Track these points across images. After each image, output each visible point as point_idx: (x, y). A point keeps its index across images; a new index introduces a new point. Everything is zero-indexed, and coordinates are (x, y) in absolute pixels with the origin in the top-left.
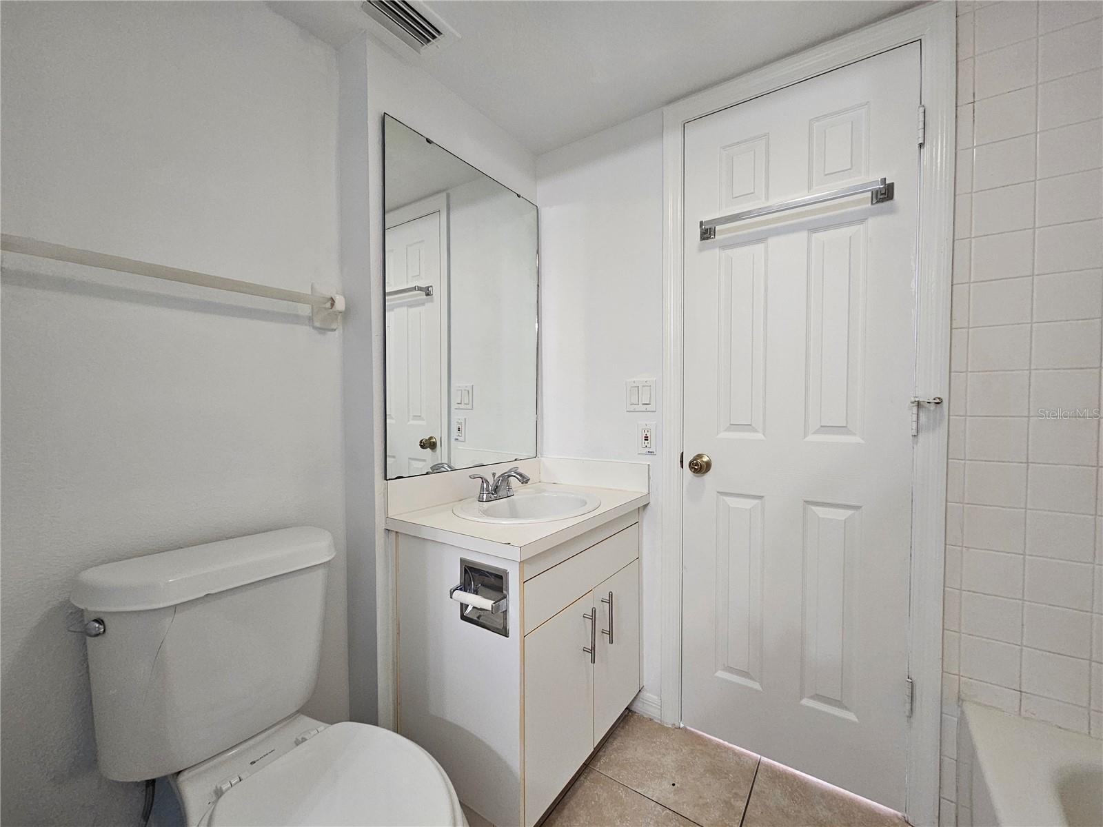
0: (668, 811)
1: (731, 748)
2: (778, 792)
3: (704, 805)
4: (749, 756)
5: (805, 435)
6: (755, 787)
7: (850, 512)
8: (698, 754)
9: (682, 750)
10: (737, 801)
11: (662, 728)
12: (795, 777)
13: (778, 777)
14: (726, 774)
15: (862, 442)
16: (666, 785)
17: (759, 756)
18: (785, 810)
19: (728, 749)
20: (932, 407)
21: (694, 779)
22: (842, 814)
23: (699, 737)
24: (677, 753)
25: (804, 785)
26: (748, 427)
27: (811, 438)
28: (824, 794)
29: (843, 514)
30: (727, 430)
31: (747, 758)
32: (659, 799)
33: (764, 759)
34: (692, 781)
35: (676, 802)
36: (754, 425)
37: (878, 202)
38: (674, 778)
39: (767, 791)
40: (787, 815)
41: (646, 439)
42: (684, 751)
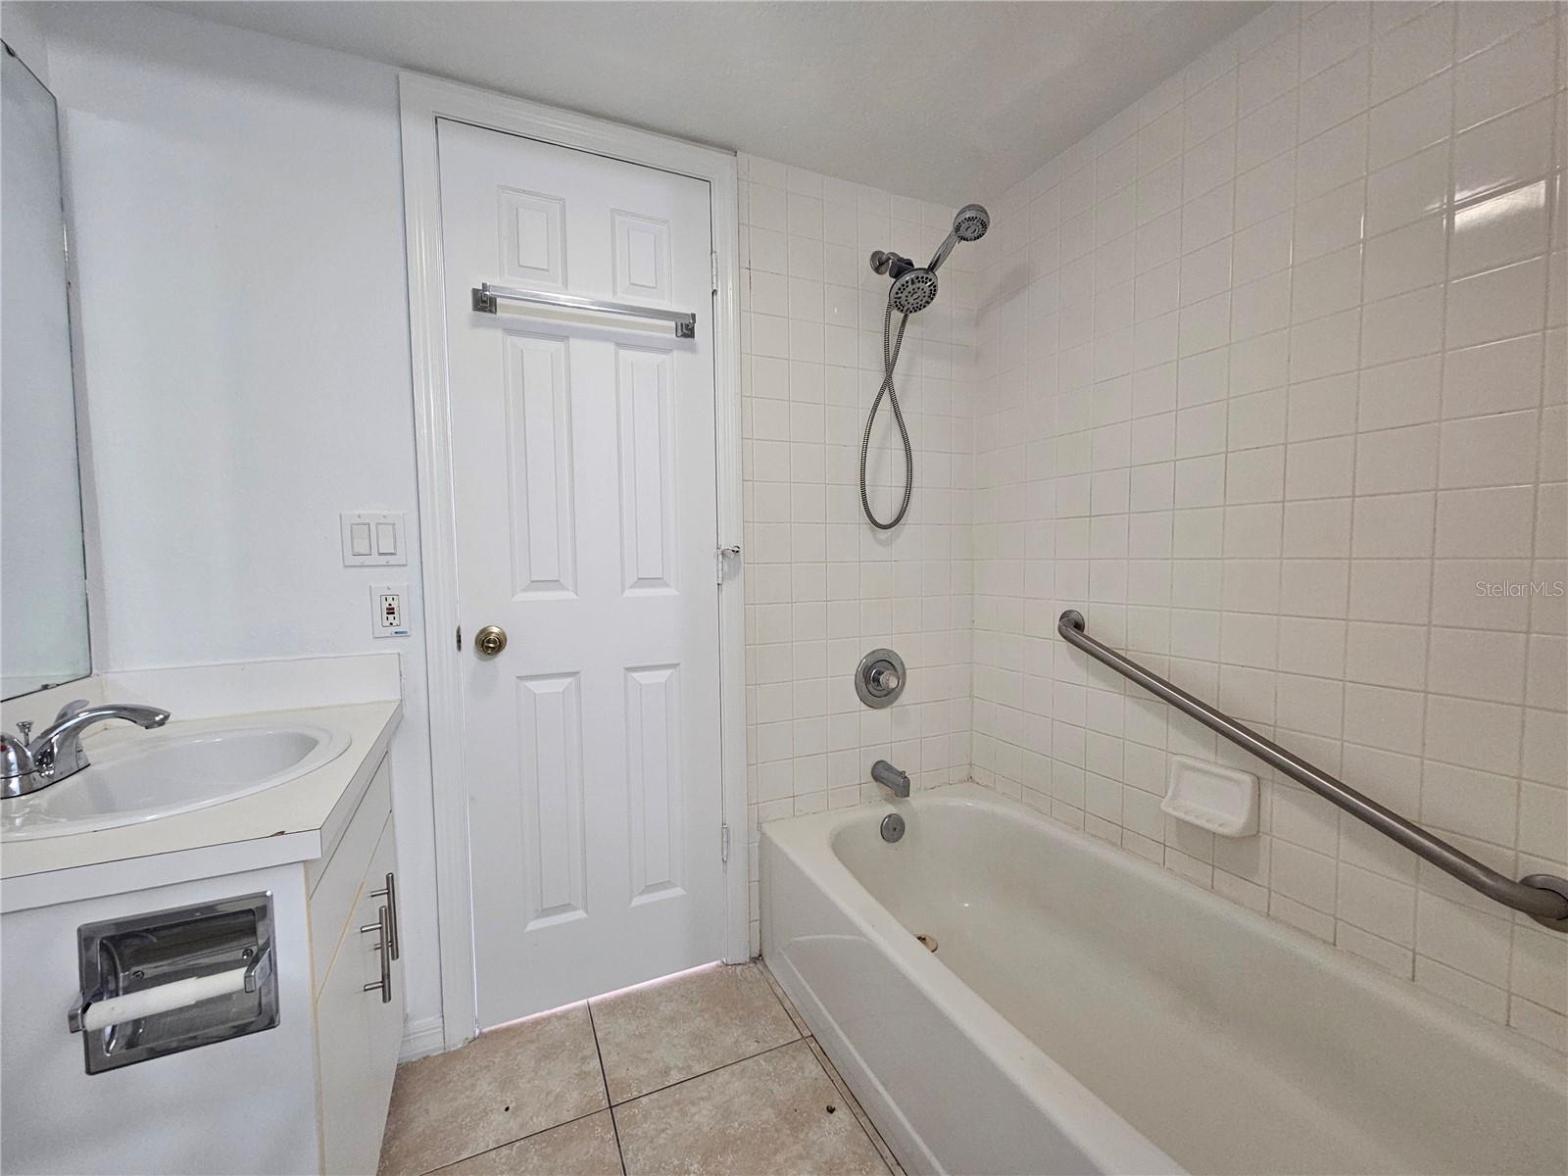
0: (518, 1144)
1: (552, 1014)
2: (621, 1021)
3: (556, 1099)
4: (574, 1009)
5: (623, 591)
6: (598, 1035)
7: (669, 672)
8: (517, 1051)
9: (494, 1063)
10: (589, 1063)
11: (449, 1057)
12: (628, 996)
13: (611, 1008)
14: (560, 1047)
15: (677, 593)
16: (498, 1118)
17: (585, 1001)
18: (637, 1033)
19: (548, 1019)
20: (733, 555)
21: (529, 1082)
22: (682, 997)
23: (507, 1030)
24: (489, 1070)
25: (640, 996)
26: (554, 584)
27: (628, 593)
28: (660, 991)
29: (662, 676)
30: (525, 590)
31: (574, 1013)
32: (497, 1141)
33: (592, 1000)
34: (529, 1085)
35: (522, 1126)
36: (562, 581)
37: (682, 336)
38: (501, 1102)
39: (612, 1030)
40: (641, 1036)
41: (391, 611)
42: (496, 1060)
